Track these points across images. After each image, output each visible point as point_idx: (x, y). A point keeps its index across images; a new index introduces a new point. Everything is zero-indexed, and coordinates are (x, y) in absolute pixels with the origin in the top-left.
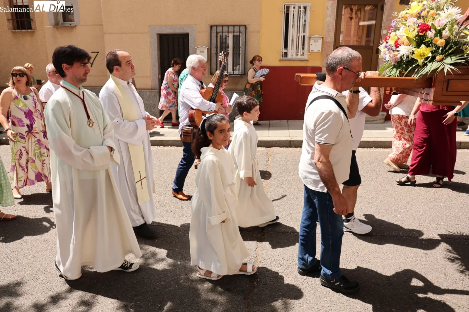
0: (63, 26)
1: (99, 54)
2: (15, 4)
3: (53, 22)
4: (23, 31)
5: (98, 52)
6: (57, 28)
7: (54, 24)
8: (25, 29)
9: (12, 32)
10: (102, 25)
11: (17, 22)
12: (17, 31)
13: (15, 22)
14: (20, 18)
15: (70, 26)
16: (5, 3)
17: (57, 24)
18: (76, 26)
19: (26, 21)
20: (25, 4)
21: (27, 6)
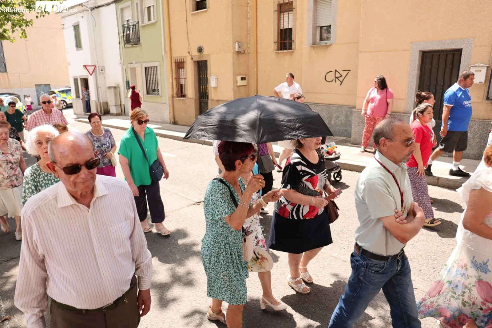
0: (319, 45)
1: (350, 72)
2: (281, 28)
3: (311, 42)
4: (285, 51)
5: (350, 71)
6: (314, 47)
7: (311, 44)
8: (284, 49)
9: (276, 53)
10: (358, 42)
11: (281, 43)
12: (280, 51)
13: (279, 43)
14: (284, 40)
15: (325, 45)
16: (274, 28)
17: (314, 44)
18: (331, 44)
19: (289, 42)
20: (289, 27)
21: (291, 29)
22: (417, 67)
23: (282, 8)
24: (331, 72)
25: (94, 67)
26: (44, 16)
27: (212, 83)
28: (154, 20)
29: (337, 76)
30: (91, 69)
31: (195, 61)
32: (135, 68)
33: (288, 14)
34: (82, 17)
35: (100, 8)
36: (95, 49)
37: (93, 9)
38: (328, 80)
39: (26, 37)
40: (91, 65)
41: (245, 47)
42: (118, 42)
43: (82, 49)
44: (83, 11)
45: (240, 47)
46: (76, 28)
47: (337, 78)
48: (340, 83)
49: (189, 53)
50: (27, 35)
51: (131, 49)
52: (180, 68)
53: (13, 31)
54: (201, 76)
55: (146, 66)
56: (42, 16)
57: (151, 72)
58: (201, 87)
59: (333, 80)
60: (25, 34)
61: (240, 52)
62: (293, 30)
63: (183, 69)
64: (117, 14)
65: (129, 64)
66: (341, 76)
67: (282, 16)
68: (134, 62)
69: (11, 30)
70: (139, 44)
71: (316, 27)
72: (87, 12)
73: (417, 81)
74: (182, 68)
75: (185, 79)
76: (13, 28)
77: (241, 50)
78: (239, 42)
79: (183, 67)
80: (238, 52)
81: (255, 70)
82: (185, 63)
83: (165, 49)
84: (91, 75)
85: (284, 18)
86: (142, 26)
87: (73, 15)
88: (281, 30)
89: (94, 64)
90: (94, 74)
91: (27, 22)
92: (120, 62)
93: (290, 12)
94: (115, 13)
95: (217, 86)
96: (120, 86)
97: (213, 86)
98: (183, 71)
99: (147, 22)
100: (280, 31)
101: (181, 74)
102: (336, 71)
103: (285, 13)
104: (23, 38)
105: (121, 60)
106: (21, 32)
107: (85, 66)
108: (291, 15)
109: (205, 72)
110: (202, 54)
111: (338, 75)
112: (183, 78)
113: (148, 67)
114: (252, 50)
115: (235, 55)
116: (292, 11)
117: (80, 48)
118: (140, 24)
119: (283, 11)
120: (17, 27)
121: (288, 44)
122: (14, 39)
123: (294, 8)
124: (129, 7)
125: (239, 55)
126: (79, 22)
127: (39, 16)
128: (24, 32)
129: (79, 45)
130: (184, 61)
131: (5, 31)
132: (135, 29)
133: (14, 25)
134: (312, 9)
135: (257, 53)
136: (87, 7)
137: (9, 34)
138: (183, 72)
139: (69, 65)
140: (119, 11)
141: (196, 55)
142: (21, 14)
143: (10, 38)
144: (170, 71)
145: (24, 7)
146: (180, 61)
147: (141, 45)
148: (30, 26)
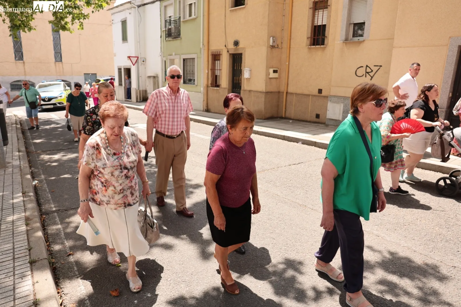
0: (352, 41)
1: (381, 68)
2: (315, 25)
3: (344, 38)
4: (317, 46)
5: (381, 66)
6: (346, 43)
7: (344, 40)
8: (319, 45)
9: (308, 48)
10: (393, 39)
11: (314, 39)
12: (312, 47)
13: (312, 39)
14: (317, 36)
15: (358, 41)
16: (308, 24)
17: (346, 39)
18: (364, 41)
19: (322, 38)
20: (323, 24)
21: (325, 26)
22: (454, 62)
23: (318, 6)
24: (362, 67)
25: (137, 58)
26: (98, 11)
27: (246, 74)
28: (195, 15)
29: (367, 71)
30: (134, 60)
31: (230, 54)
32: (174, 60)
33: (323, 11)
34: (130, 13)
35: (146, 6)
36: (139, 42)
37: (140, 6)
38: (358, 76)
39: (83, 29)
40: (134, 56)
41: (279, 42)
42: (160, 36)
43: (127, 42)
44: (131, 8)
45: (274, 42)
46: (124, 23)
47: (368, 73)
48: (370, 78)
49: (225, 46)
51: (171, 42)
52: (216, 60)
53: (73, 24)
54: (235, 68)
55: (184, 58)
56: (97, 11)
57: (189, 63)
58: (235, 78)
59: (363, 75)
60: (83, 26)
61: (274, 46)
62: (327, 27)
63: (218, 61)
65: (169, 55)
66: (372, 71)
67: (317, 13)
68: (174, 54)
69: (71, 23)
70: (180, 37)
71: (350, 24)
72: (134, 9)
73: (453, 75)
74: (218, 60)
75: (221, 70)
76: (72, 21)
77: (275, 44)
78: (273, 37)
79: (219, 59)
80: (272, 46)
81: (287, 63)
82: (221, 55)
83: (203, 42)
84: (134, 65)
85: (319, 15)
86: (183, 21)
87: (121, 11)
88: (315, 26)
89: (137, 56)
90: (136, 64)
91: (85, 16)
92: (160, 54)
93: (324, 10)
94: (160, 10)
95: (250, 77)
96: (158, 76)
97: (246, 77)
98: (218, 63)
99: (187, 18)
100: (313, 27)
101: (216, 66)
102: (367, 66)
103: (320, 11)
104: (80, 30)
105: (161, 52)
106: (79, 24)
107: (129, 57)
108: (326, 12)
109: (240, 64)
110: (238, 47)
111: (369, 70)
112: (218, 69)
113: (186, 59)
114: (285, 45)
115: (269, 49)
116: (327, 8)
117: (126, 41)
118: (182, 20)
119: (318, 8)
120: (76, 20)
121: (320, 40)
122: (73, 31)
123: (329, 6)
124: (172, 4)
125: (273, 49)
126: (126, 18)
127: (94, 10)
128: (81, 25)
129: (125, 38)
130: (221, 53)
131: (66, 23)
132: (176, 24)
133: (73, 19)
134: (347, 6)
135: (290, 47)
136: (134, 4)
137: (69, 26)
139: (115, 56)
140: (163, 8)
141: (232, 48)
142: (81, 8)
143: (70, 29)
144: (206, 63)
145: (83, 2)
146: (217, 53)
147: (181, 39)
148: (87, 19)
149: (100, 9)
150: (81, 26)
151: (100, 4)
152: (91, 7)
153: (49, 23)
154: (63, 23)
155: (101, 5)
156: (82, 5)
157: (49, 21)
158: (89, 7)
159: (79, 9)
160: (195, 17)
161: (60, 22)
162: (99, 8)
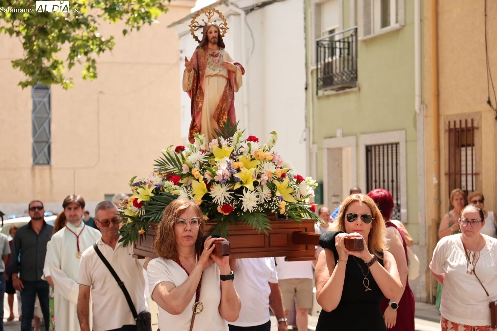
26: (138, 28)
28: (397, 22)
32: (340, 149)
37: (252, 10)
39: (95, 76)
42: (304, 86)
49: (489, 102)
50: (98, 71)
51: (332, 101)
52: (463, 146)
53: (71, 65)
55: (369, 143)
56: (135, 30)
57: (380, 159)
60: (95, 68)
63: (469, 149)
64: (305, 18)
65: (326, 138)
68: (339, 133)
69: (68, 62)
70: (356, 86)
74: (469, 145)
75: (477, 174)
76: (71, 57)
79: (469, 142)
82: (476, 133)
83: (421, 96)
86: (365, 41)
91: (102, 43)
92: (304, 137)
94: (303, 16)
98: (469, 152)
99: (377, 29)
101: (463, 163)
104: (88, 79)
105: (307, 130)
106: (87, 64)
112: (469, 171)
113: (375, 146)
118: (361, 37)
120: (79, 56)
122: (71, 83)
127: (128, 28)
128: (92, 65)
130: (475, 125)
131: (55, 65)
132: (346, 51)
133: (74, 51)
136: (236, 6)
137: (63, 70)
138: (469, 158)
140: (312, 10)
142: (92, 24)
143: (62, 80)
144: (433, 155)
145: (99, 10)
146: (463, 126)
147: (359, 89)
148: (107, 51)
149: (144, 23)
150: (91, 70)
151: (143, 11)
152: (121, 19)
153: (14, 66)
154: (46, 63)
155: (147, 12)
156: (95, 16)
157: (12, 62)
158: (114, 20)
159: (88, 26)
160: (397, 26)
161: (39, 61)
162: (141, 22)
